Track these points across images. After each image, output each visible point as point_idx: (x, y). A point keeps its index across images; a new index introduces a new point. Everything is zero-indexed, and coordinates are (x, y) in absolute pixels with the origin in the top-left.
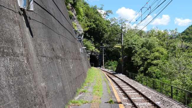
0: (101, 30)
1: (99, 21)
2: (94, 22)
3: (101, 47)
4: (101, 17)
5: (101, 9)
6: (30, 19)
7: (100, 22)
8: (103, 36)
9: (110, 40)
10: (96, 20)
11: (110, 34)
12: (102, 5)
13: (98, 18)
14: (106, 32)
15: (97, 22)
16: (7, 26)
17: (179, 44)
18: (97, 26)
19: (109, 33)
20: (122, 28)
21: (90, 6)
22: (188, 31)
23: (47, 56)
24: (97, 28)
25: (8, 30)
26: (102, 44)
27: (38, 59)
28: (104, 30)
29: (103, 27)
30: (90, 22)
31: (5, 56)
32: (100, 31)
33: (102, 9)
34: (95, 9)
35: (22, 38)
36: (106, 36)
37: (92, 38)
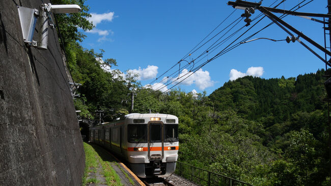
0: (99, 87)
1: (96, 73)
2: (88, 74)
3: (97, 112)
4: (100, 68)
5: (100, 56)
6: (35, 59)
7: (98, 75)
8: (101, 96)
9: (110, 102)
10: (91, 71)
11: (112, 94)
12: (103, 51)
13: (94, 68)
14: (106, 89)
15: (94, 74)
16: (13, 70)
17: (210, 113)
18: (92, 80)
19: (110, 92)
20: (130, 86)
21: (84, 51)
22: (214, 96)
23: (53, 125)
24: (93, 83)
25: (14, 78)
26: (98, 107)
27: (47, 131)
28: (103, 86)
29: (102, 83)
30: (83, 73)
31: (13, 124)
32: (97, 87)
33: (102, 57)
34: (90, 54)
35: (29, 93)
36: (105, 95)
37: (83, 97)
